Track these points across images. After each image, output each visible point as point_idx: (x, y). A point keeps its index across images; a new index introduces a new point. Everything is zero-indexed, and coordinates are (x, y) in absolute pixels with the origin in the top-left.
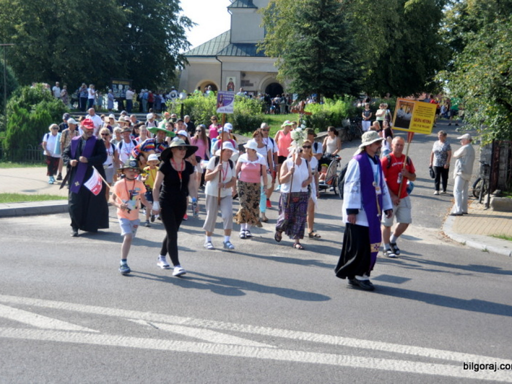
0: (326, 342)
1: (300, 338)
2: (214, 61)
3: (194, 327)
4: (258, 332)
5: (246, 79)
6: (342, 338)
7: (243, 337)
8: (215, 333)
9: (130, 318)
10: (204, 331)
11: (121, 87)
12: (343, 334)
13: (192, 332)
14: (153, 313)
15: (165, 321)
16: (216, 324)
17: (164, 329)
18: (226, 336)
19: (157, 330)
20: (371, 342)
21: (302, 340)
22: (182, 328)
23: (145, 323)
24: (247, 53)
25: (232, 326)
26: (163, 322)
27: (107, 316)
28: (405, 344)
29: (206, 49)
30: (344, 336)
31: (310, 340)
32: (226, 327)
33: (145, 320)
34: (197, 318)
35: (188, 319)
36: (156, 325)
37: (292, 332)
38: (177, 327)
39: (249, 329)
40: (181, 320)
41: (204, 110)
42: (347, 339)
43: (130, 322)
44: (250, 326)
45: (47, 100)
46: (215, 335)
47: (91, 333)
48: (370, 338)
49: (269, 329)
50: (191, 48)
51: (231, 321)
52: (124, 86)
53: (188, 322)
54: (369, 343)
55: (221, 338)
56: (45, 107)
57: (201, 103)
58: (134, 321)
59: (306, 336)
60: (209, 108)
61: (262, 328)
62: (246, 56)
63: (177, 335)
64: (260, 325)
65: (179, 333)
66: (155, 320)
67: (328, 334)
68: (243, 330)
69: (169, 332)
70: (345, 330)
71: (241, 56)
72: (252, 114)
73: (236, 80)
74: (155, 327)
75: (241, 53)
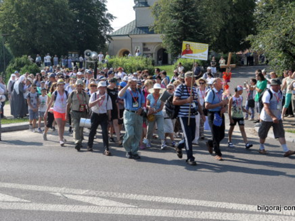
0: (169, 202)
1: (154, 200)
2: (127, 37)
3: (89, 196)
4: (128, 198)
5: (146, 47)
6: (179, 199)
7: (118, 201)
8: (101, 199)
9: (51, 192)
10: (95, 198)
11: (73, 55)
12: (181, 196)
13: (87, 199)
14: (66, 188)
15: (73, 193)
16: (103, 193)
17: (71, 198)
18: (107, 201)
19: (66, 199)
20: (197, 201)
21: (155, 202)
22: (82, 197)
23: (60, 195)
24: (146, 32)
25: (113, 194)
26: (71, 194)
27: (38, 191)
28: (219, 201)
29: (122, 31)
30: (181, 198)
31: (159, 201)
32: (109, 195)
33: (60, 193)
34: (93, 189)
35: (87, 191)
36: (66, 196)
37: (149, 196)
38: (79, 196)
39: (123, 196)
40: (83, 192)
41: (119, 65)
42: (183, 199)
43: (51, 194)
44: (124, 194)
45: (29, 64)
46: (101, 200)
47: (25, 202)
48: (197, 198)
49: (136, 195)
50: (114, 31)
51: (113, 191)
52: (75, 54)
53: (86, 192)
54: (196, 202)
55: (105, 202)
56: (27, 68)
57: (117, 62)
58: (54, 194)
59: (158, 199)
60: (122, 64)
61: (132, 195)
62: (145, 34)
63: (77, 201)
64: (130, 193)
65: (79, 200)
66: (67, 192)
67: (172, 197)
68: (120, 197)
69: (73, 200)
70: (183, 194)
71: (142, 34)
72: (146, 66)
73: (140, 48)
74: (65, 197)
75: (142, 33)
